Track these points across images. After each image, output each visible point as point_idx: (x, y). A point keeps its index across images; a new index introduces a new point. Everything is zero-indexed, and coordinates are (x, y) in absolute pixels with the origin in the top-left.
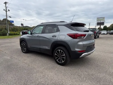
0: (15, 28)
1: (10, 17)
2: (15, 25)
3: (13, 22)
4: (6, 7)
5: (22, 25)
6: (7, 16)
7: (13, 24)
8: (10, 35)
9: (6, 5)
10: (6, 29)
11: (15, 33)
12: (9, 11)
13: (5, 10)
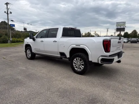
0: (17, 34)
1: (11, 20)
2: (16, 30)
3: (14, 25)
4: (8, 9)
5: (25, 29)
6: (8, 20)
7: (14, 28)
8: (13, 42)
9: (7, 7)
10: (6, 35)
11: (18, 39)
12: (11, 13)
13: (6, 13)
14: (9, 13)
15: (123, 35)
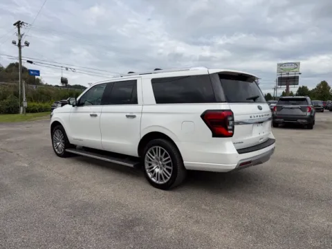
0: (42, 93)
1: (28, 61)
2: (45, 83)
3: (38, 73)
4: (20, 35)
5: (64, 81)
6: (20, 60)
7: (38, 79)
8: (28, 110)
9: (19, 31)
10: (16, 94)
11: (43, 105)
12: (27, 44)
13: (17, 44)
14: (23, 44)
15: (295, 93)
